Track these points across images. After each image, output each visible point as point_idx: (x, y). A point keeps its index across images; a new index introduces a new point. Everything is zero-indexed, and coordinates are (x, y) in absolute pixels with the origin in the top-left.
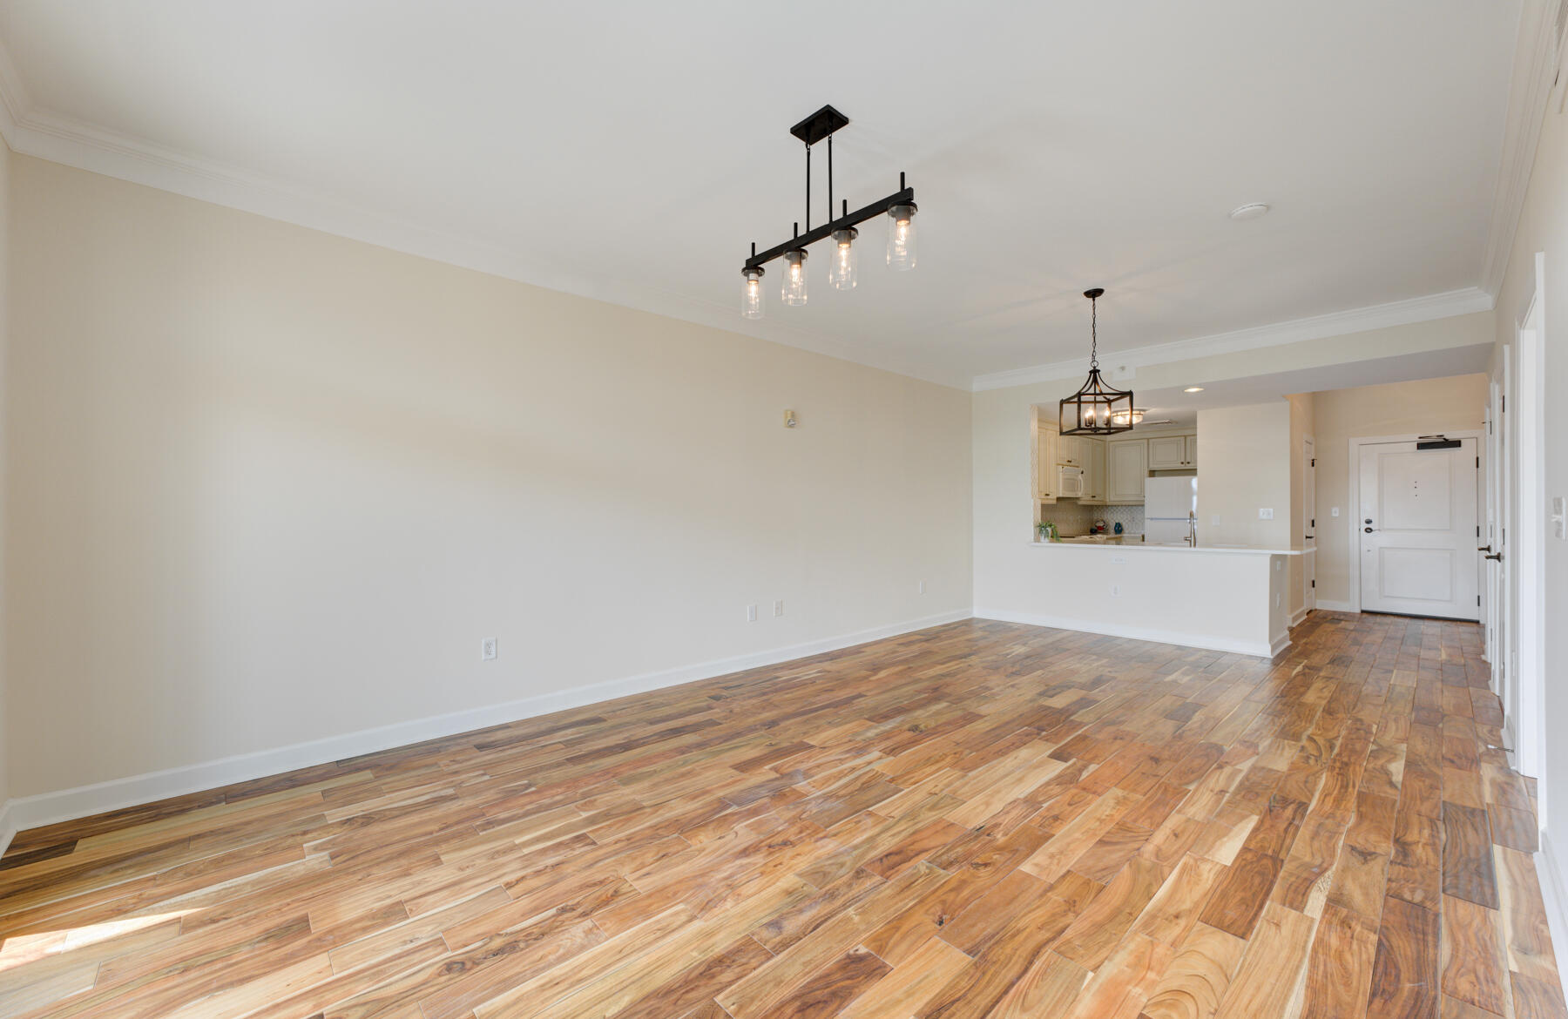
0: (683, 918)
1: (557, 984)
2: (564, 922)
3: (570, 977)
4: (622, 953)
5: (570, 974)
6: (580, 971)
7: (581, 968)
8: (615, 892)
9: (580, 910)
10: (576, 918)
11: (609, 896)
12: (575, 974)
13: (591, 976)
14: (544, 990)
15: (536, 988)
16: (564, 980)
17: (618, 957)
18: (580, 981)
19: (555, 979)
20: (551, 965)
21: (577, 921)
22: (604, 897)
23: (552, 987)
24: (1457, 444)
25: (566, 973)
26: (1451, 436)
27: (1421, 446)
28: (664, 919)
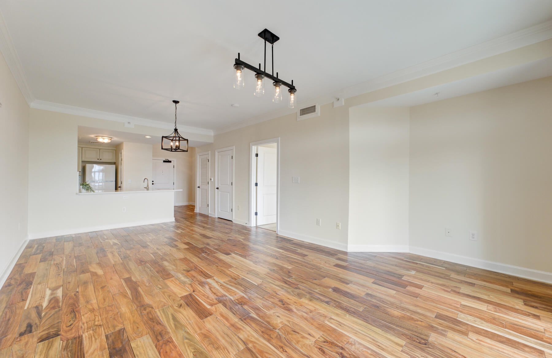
0: (332, 321)
1: (379, 346)
2: (350, 354)
3: (374, 343)
4: (356, 333)
5: (373, 344)
6: (370, 341)
7: (369, 342)
8: (324, 342)
9: (341, 351)
10: (346, 351)
11: (328, 344)
12: (372, 342)
13: (370, 338)
14: (384, 349)
15: (385, 351)
16: (377, 345)
17: (358, 333)
18: (373, 340)
19: (377, 347)
20: (372, 350)
21: (347, 350)
22: (330, 345)
23: (381, 347)
24: (170, 162)
25: (373, 345)
26: (170, 160)
27: (164, 161)
28: (335, 325)
